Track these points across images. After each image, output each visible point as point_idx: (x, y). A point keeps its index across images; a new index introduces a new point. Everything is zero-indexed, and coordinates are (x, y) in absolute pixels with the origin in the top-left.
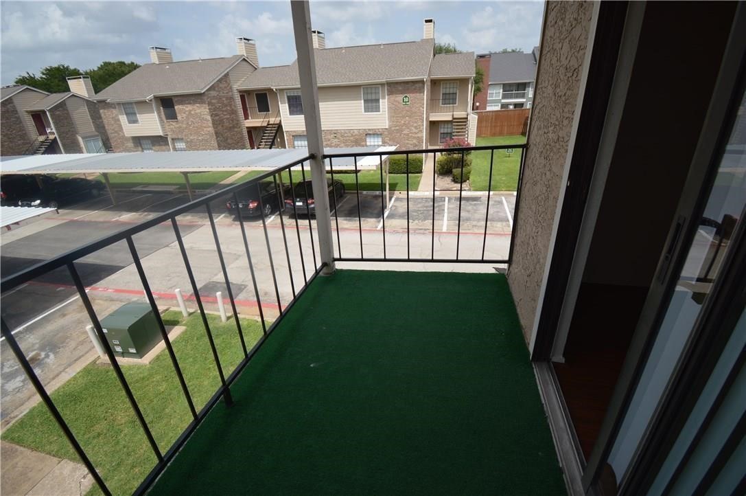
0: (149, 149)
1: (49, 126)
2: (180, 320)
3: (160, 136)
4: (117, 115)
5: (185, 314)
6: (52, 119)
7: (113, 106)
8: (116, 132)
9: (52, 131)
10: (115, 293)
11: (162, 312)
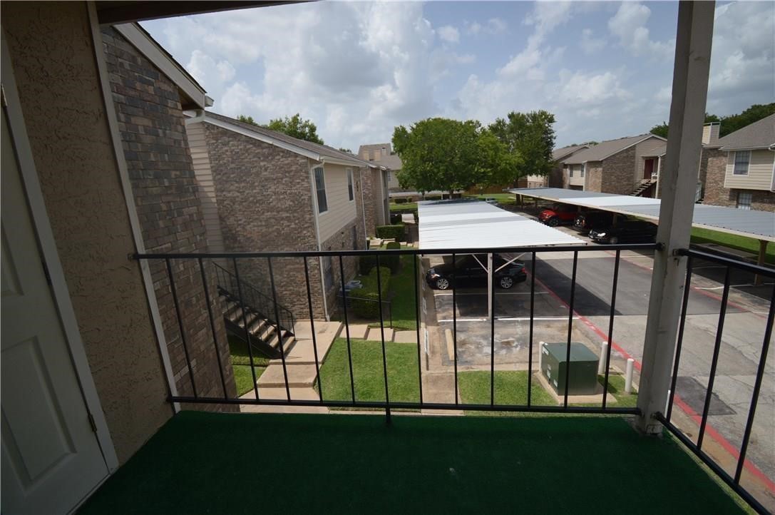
0: (745, 205)
1: (656, 171)
2: (619, 391)
3: (768, 192)
4: (725, 164)
5: (627, 388)
6: (661, 165)
7: (725, 154)
8: (716, 182)
9: (656, 177)
10: (594, 332)
11: (612, 373)
